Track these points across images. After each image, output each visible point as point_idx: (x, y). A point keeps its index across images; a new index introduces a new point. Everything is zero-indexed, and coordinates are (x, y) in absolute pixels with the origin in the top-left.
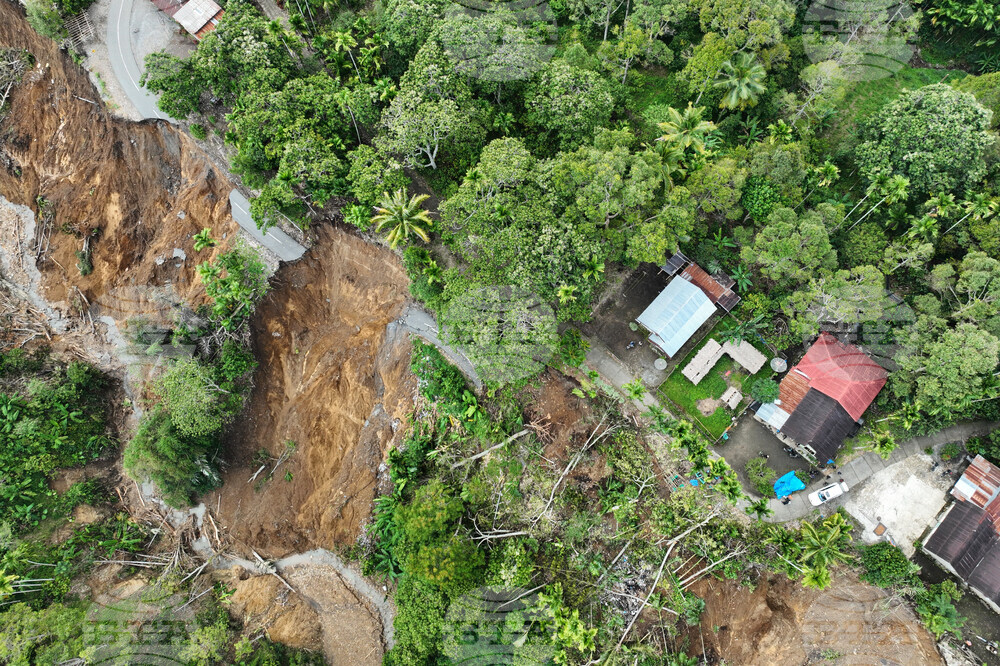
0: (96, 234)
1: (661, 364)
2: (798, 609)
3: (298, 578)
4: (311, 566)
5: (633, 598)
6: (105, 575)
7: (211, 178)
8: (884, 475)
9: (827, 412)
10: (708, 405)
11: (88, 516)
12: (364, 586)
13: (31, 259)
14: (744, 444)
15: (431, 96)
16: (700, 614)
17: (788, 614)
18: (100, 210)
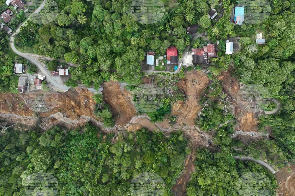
0: (73, 107)
1: (153, 67)
2: (188, 78)
3: (133, 122)
4: (134, 120)
5: (170, 92)
6: (113, 140)
7: (83, 89)
8: (184, 58)
9: (174, 57)
10: (161, 67)
11: (105, 137)
12: (142, 116)
13: (66, 118)
14: (168, 68)
15: (104, 61)
16: (178, 88)
17: (187, 79)
18: (71, 104)
